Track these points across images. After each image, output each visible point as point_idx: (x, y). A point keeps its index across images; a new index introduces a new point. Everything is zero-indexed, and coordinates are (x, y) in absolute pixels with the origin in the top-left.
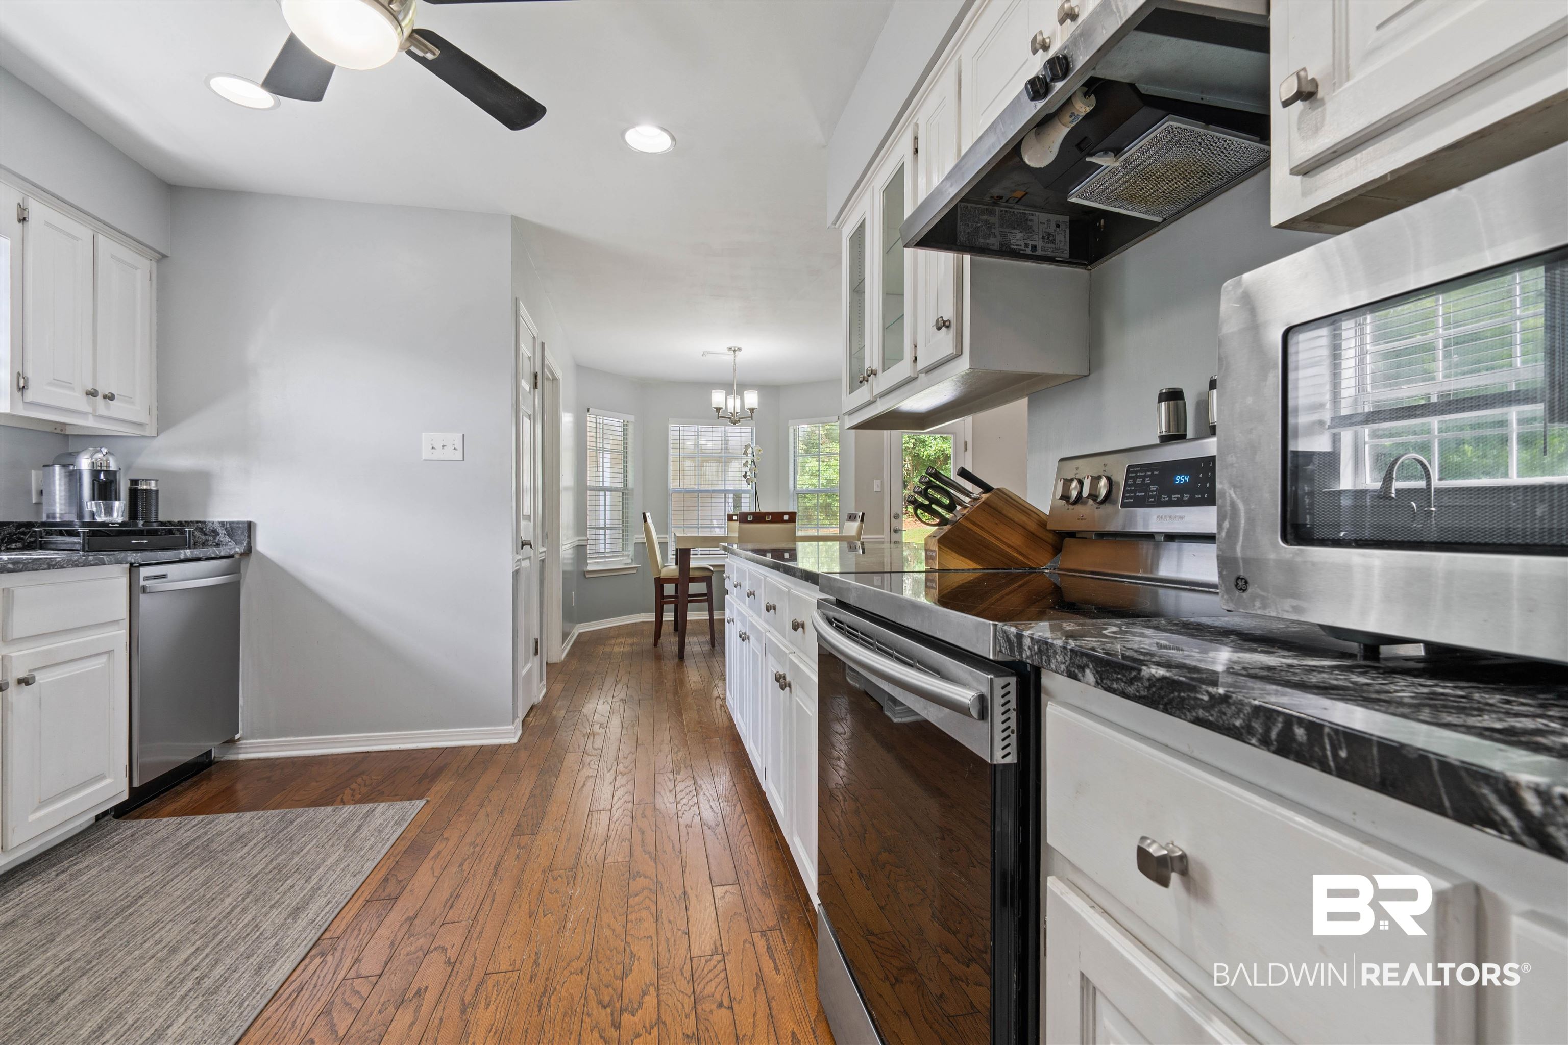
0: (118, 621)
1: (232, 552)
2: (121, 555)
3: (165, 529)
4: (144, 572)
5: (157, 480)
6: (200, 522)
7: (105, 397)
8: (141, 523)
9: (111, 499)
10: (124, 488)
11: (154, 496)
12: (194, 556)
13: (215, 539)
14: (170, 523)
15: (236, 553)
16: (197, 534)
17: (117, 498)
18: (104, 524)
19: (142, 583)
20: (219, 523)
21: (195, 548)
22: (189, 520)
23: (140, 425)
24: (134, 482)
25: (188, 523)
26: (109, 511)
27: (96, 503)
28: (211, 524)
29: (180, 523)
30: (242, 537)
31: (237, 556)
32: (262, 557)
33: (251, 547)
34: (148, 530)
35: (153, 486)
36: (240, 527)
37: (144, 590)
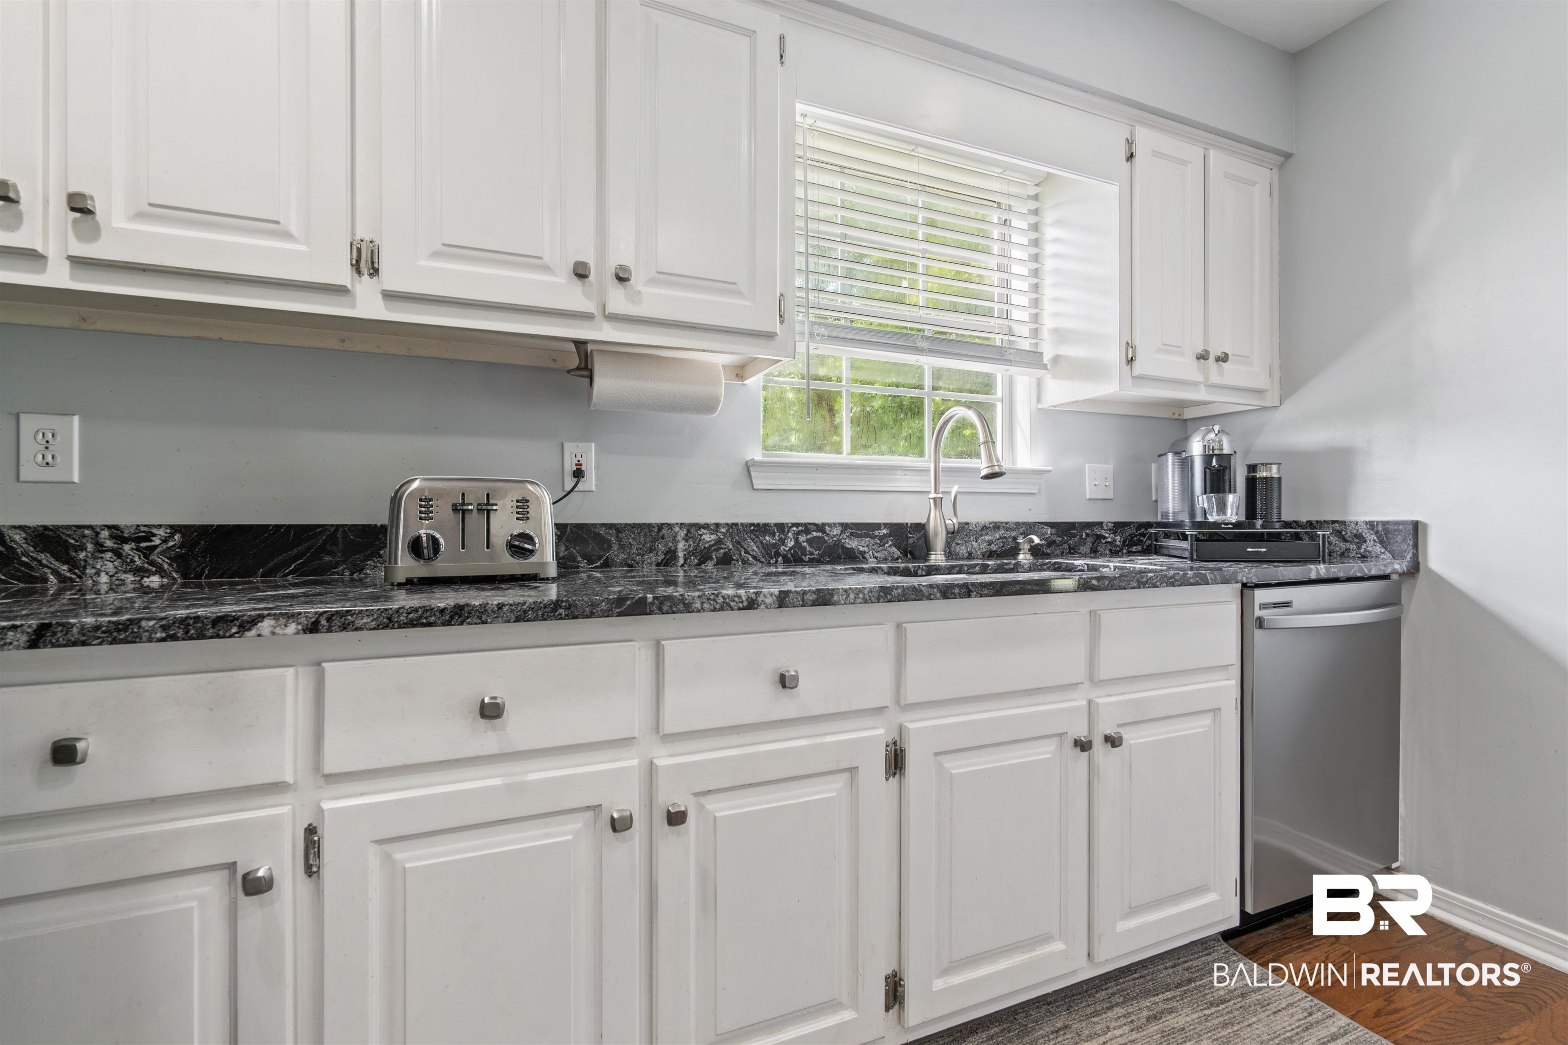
0: (1225, 666)
1: (1388, 571)
2: (1229, 568)
3: (1290, 533)
4: (1262, 596)
5: (1279, 464)
6: (1337, 522)
7: (1218, 359)
8: (1259, 523)
9: (1224, 492)
10: (1240, 477)
11: (1275, 486)
12: (1331, 576)
13: (1359, 548)
14: (1297, 524)
15: (1395, 572)
16: (1333, 539)
17: (1232, 490)
18: (1216, 525)
19: (1258, 613)
20: (1366, 523)
21: (1330, 563)
22: (1322, 519)
23: (1259, 392)
24: (1252, 468)
25: (1321, 524)
26: (1222, 507)
27: (1207, 497)
28: (1353, 525)
29: (1310, 524)
30: (1404, 547)
31: (1395, 577)
32: (1439, 581)
33: (1418, 563)
34: (1269, 534)
35: (1274, 472)
36: (1398, 530)
37: (1260, 623)
